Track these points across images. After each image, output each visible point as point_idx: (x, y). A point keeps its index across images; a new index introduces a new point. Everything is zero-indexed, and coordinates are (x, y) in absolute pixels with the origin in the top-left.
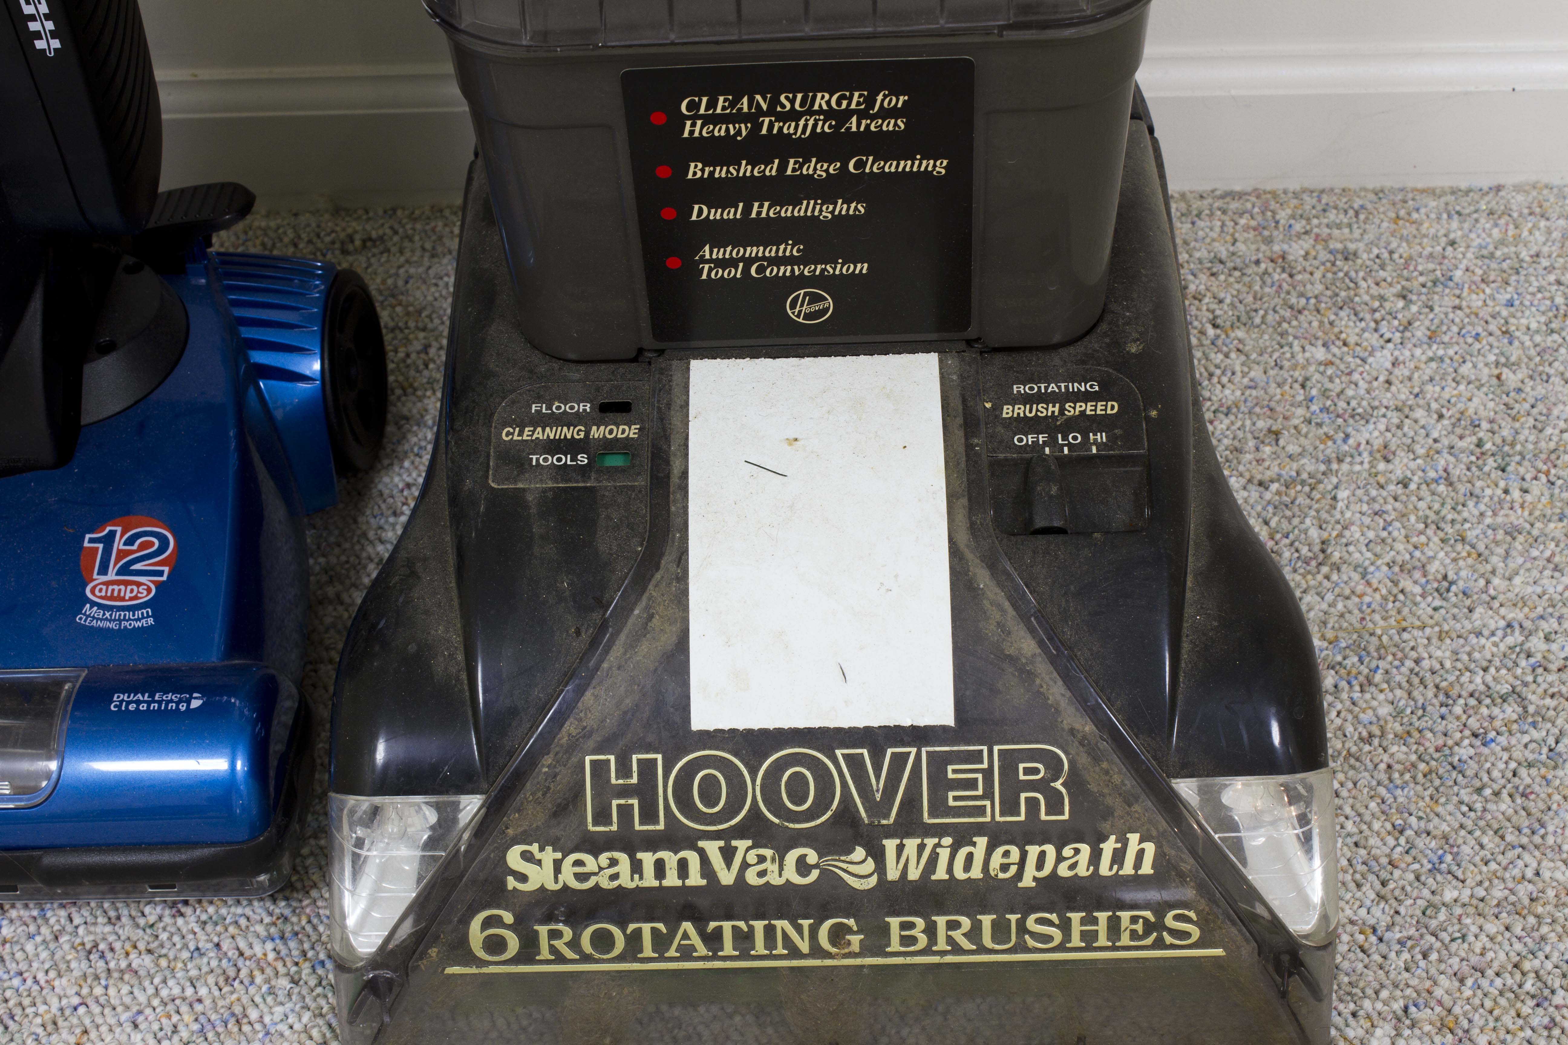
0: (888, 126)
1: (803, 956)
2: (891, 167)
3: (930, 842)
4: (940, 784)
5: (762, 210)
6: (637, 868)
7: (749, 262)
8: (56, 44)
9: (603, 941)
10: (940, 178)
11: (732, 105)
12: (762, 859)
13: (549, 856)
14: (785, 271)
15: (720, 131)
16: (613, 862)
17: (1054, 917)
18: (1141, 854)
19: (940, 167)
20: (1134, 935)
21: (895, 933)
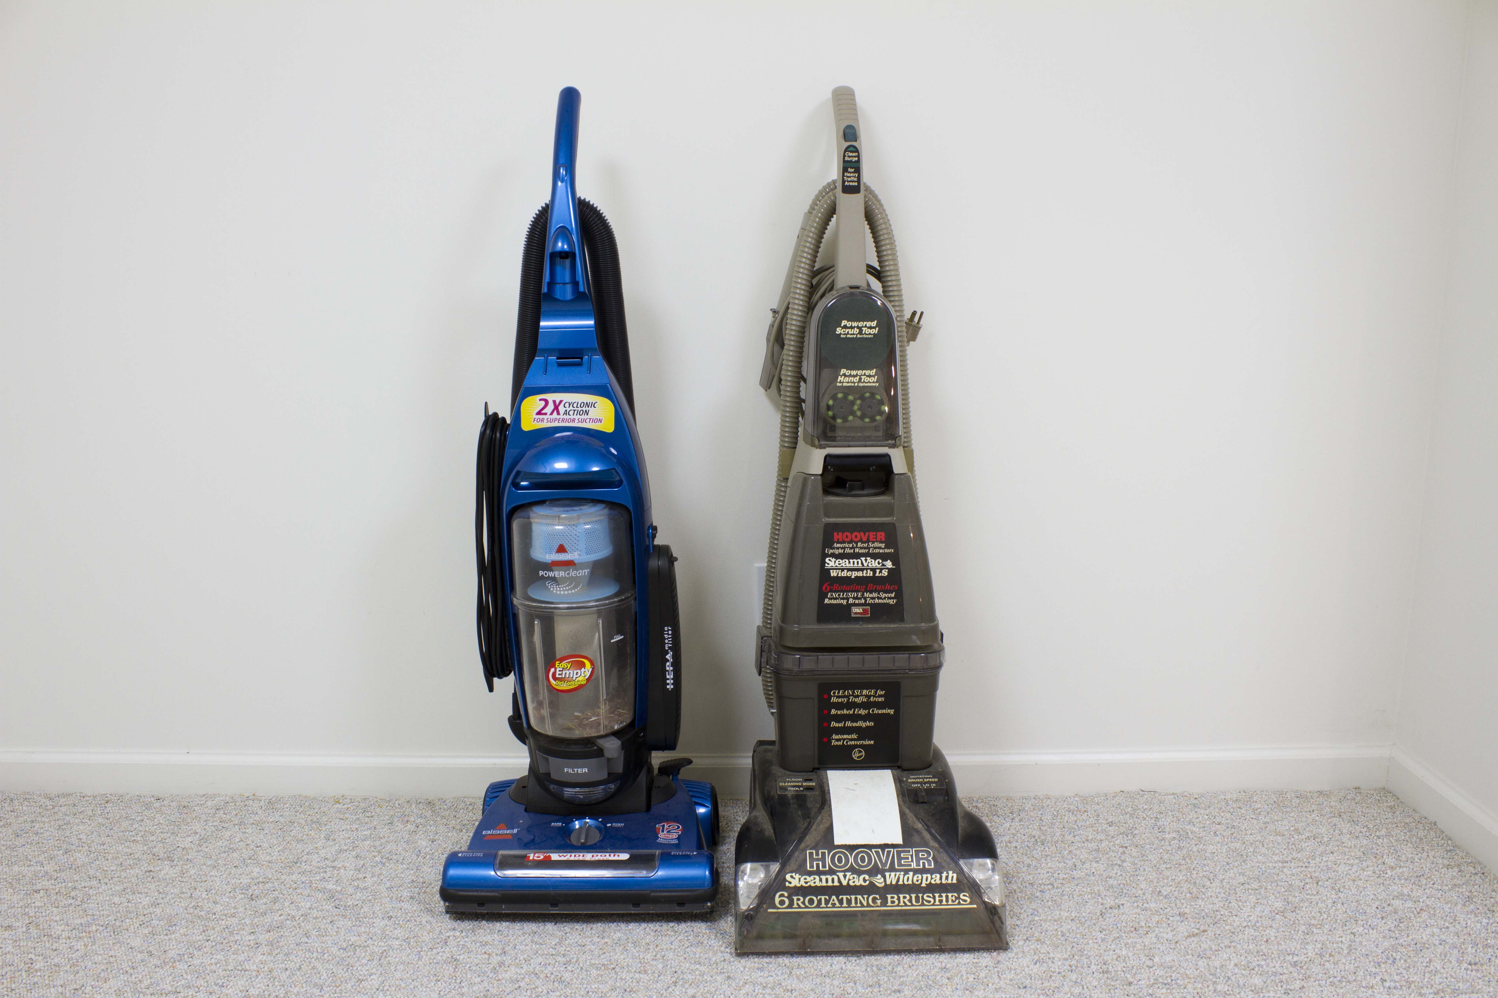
0: (880, 699)
1: (865, 907)
2: (880, 712)
3: (898, 873)
4: (900, 859)
5: (849, 724)
6: (821, 880)
7: (844, 740)
8: (672, 687)
9: (811, 901)
10: (892, 715)
11: (844, 693)
12: (854, 878)
13: (797, 876)
14: (853, 743)
15: (840, 700)
16: (815, 879)
17: (931, 895)
18: (953, 877)
19: (892, 712)
20: (952, 901)
21: (889, 900)
